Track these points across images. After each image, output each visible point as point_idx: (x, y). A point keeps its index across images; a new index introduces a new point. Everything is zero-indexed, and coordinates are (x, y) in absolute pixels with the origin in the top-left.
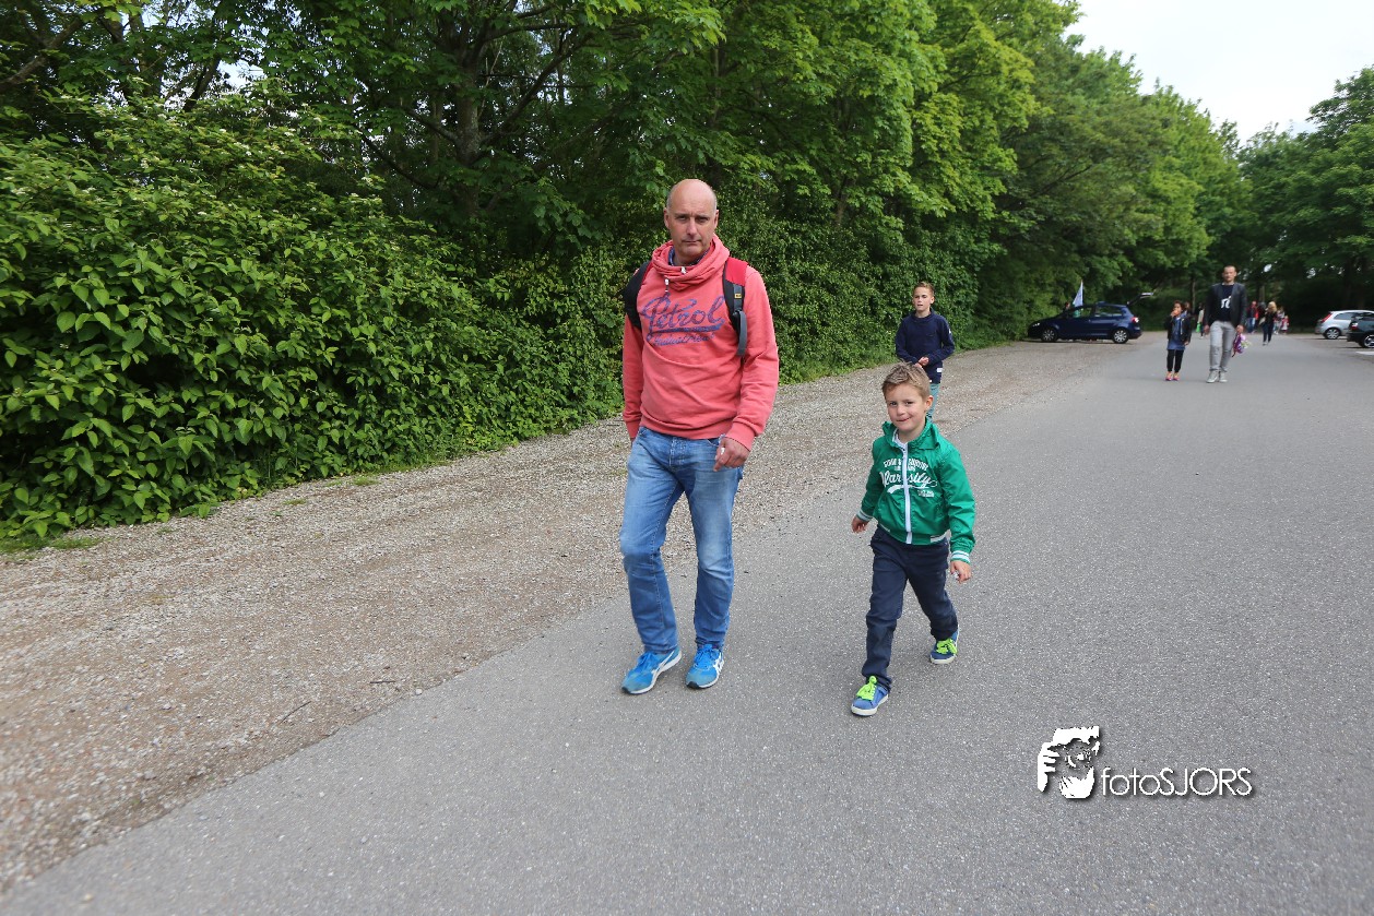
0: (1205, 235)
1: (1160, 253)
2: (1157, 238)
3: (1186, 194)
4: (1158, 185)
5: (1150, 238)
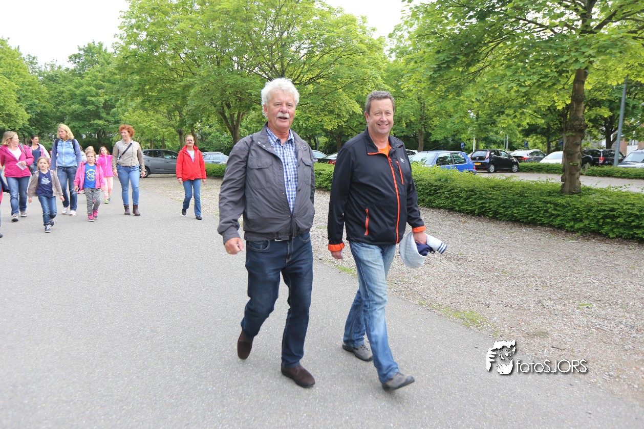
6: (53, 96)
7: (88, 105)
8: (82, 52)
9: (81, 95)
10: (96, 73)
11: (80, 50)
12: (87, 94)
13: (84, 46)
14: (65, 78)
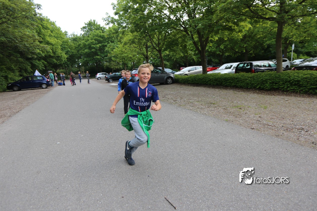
0: (65, 55)
1: (54, 59)
2: (52, 55)
3: (57, 43)
4: (48, 40)
5: (50, 55)
6: (76, 48)
7: (92, 49)
8: (87, 26)
9: (88, 45)
10: (94, 34)
11: (86, 24)
12: (91, 44)
13: (87, 22)
14: (80, 39)
